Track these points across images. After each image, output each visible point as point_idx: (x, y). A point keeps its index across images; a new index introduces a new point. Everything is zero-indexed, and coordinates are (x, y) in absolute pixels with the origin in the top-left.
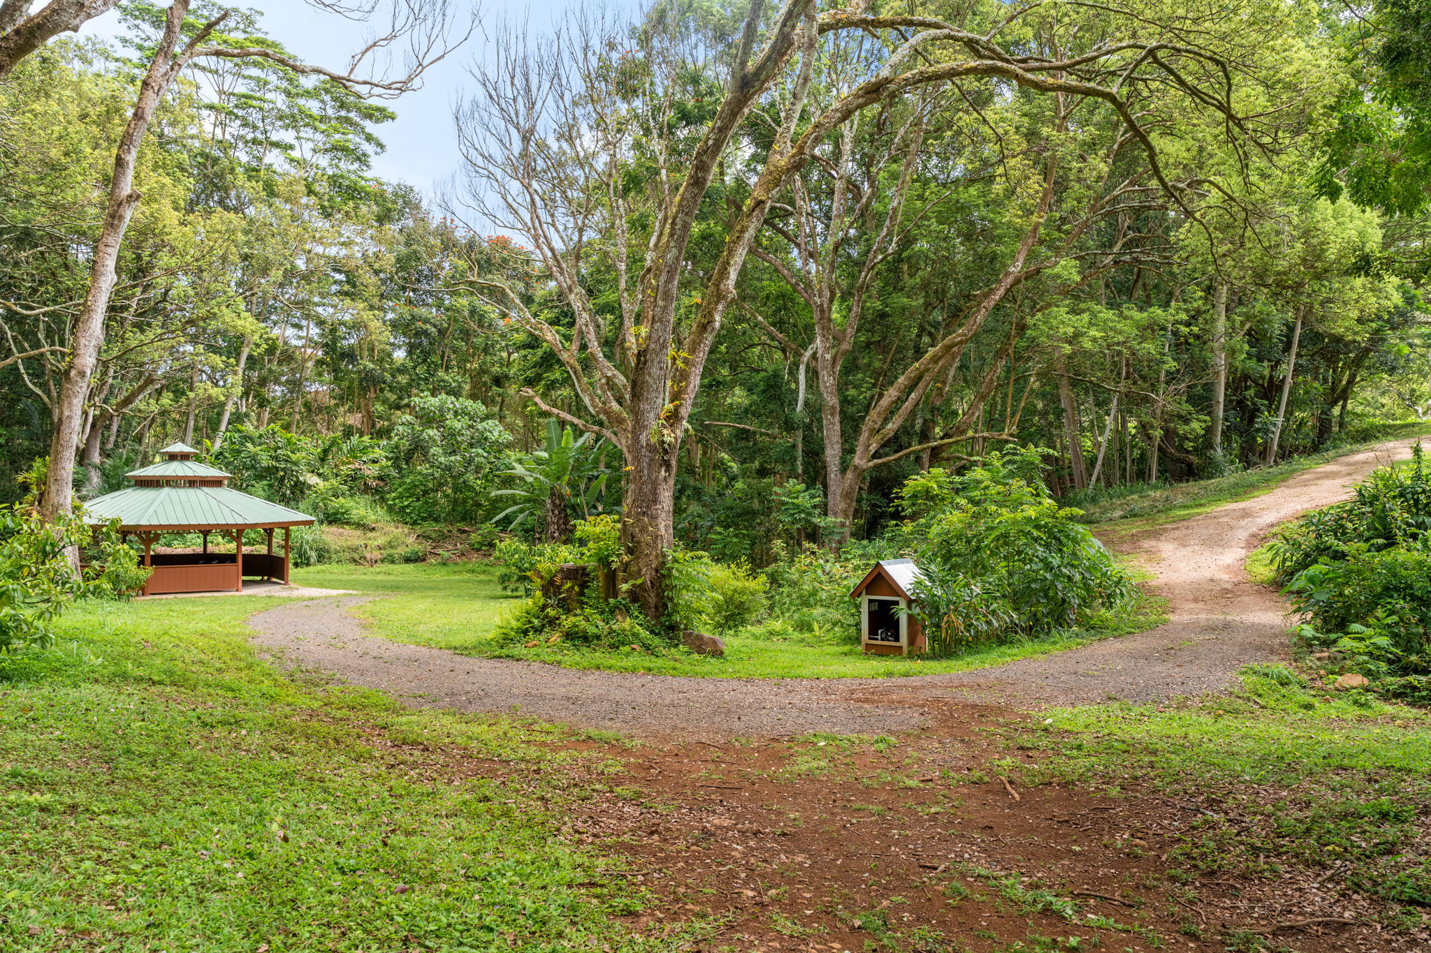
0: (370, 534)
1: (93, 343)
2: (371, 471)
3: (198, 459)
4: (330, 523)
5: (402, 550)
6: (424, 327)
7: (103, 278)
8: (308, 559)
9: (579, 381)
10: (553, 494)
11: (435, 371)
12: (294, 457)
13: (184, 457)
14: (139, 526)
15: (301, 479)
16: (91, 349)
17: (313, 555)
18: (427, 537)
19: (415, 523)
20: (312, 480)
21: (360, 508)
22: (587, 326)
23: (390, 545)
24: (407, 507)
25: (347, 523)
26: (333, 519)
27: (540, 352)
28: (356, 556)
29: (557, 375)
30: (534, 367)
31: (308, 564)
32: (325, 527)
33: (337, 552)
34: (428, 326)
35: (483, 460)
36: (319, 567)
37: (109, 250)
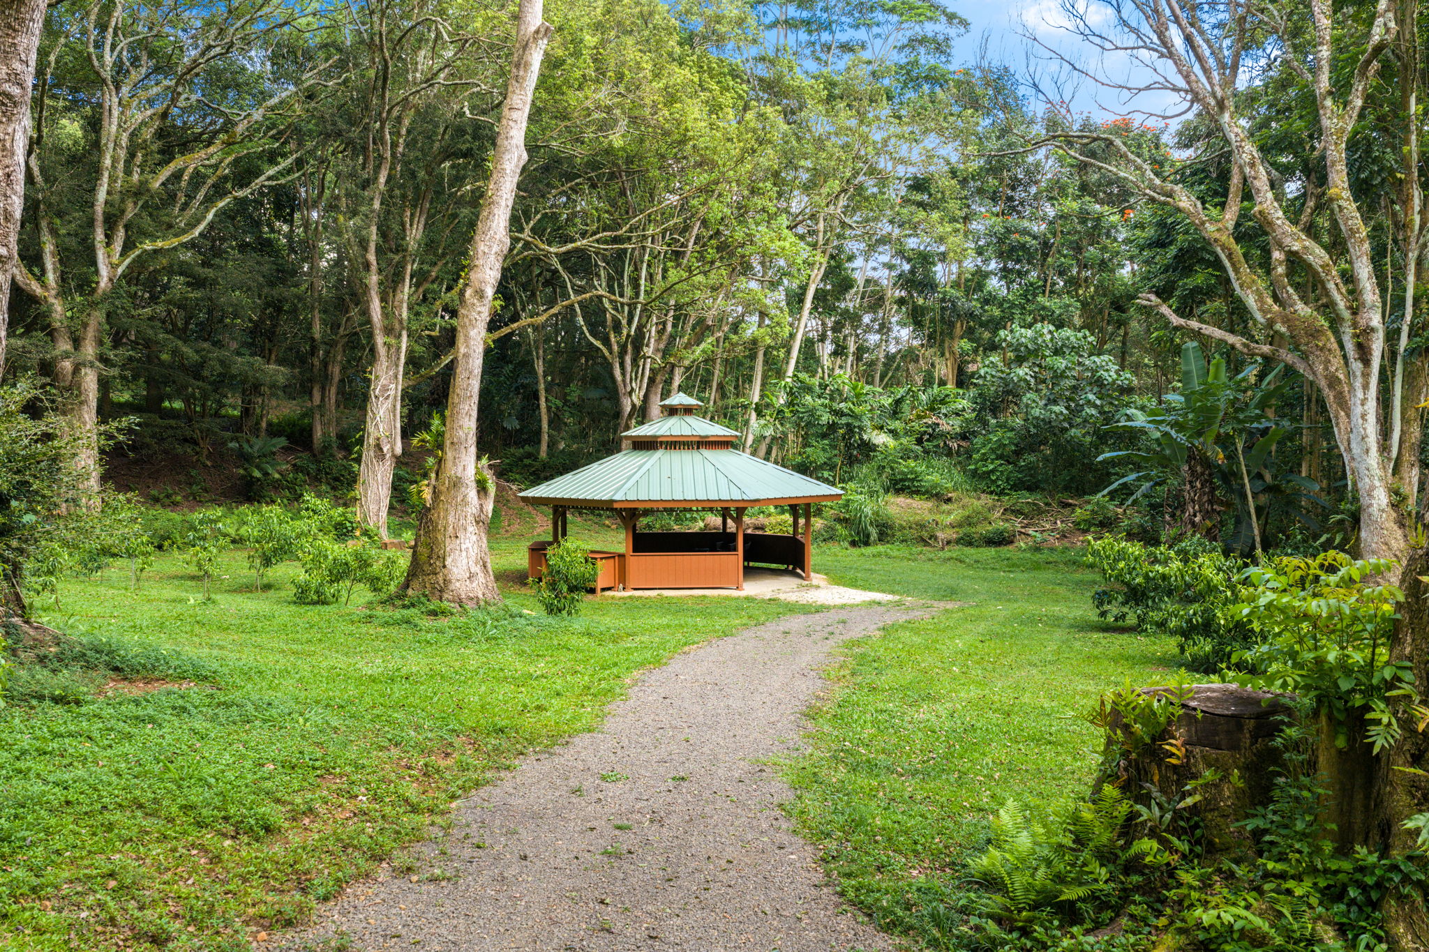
0: (945, 507)
1: (495, 249)
2: (950, 425)
3: (702, 412)
4: (898, 492)
5: (983, 529)
6: (1022, 240)
7: (507, 156)
8: (868, 536)
9: (1236, 271)
10: (1191, 458)
11: (1035, 295)
12: (857, 410)
13: (688, 410)
14: (612, 501)
15: (865, 437)
16: (492, 258)
17: (874, 532)
18: (1018, 512)
19: (1002, 493)
20: (880, 439)
21: (935, 474)
22: (1252, 165)
23: (968, 521)
24: (993, 471)
25: (917, 492)
26: (902, 486)
27: (1172, 251)
28: (925, 535)
29: (1199, 279)
30: (1166, 271)
31: (867, 544)
32: (891, 498)
33: (902, 528)
34: (1028, 238)
35: (1094, 412)
36: (880, 548)
37: (515, 115)
